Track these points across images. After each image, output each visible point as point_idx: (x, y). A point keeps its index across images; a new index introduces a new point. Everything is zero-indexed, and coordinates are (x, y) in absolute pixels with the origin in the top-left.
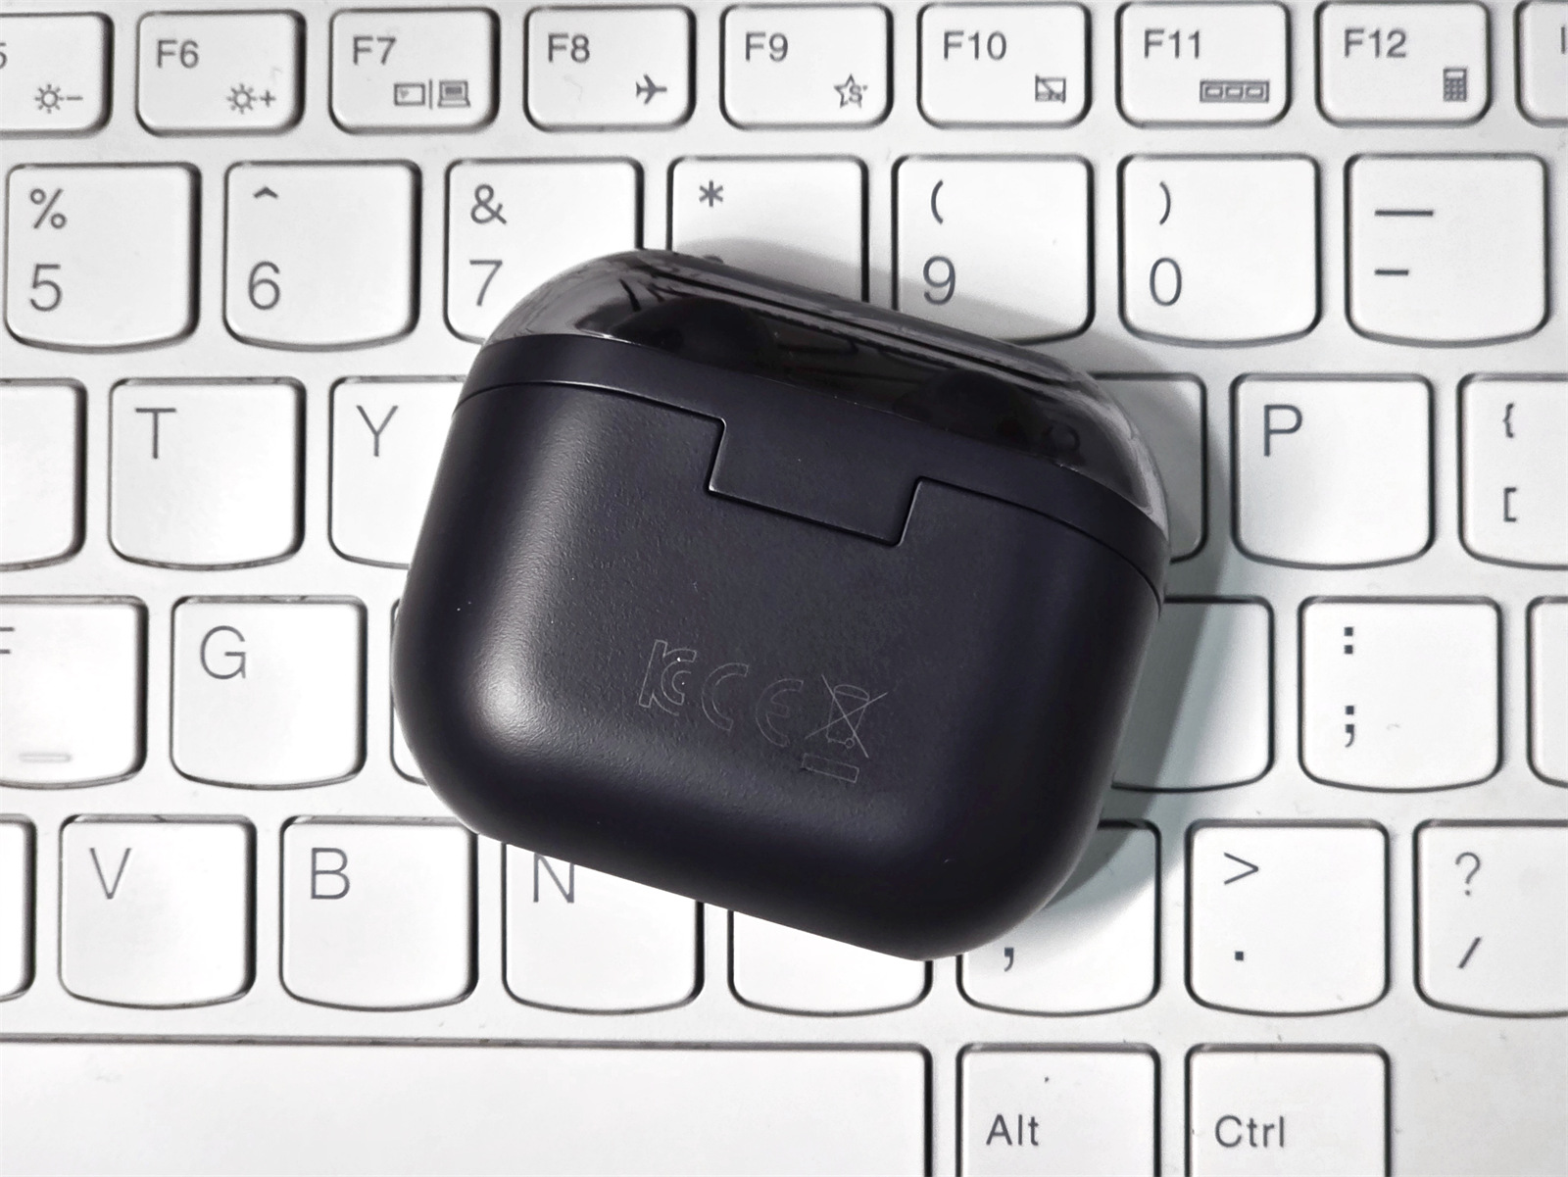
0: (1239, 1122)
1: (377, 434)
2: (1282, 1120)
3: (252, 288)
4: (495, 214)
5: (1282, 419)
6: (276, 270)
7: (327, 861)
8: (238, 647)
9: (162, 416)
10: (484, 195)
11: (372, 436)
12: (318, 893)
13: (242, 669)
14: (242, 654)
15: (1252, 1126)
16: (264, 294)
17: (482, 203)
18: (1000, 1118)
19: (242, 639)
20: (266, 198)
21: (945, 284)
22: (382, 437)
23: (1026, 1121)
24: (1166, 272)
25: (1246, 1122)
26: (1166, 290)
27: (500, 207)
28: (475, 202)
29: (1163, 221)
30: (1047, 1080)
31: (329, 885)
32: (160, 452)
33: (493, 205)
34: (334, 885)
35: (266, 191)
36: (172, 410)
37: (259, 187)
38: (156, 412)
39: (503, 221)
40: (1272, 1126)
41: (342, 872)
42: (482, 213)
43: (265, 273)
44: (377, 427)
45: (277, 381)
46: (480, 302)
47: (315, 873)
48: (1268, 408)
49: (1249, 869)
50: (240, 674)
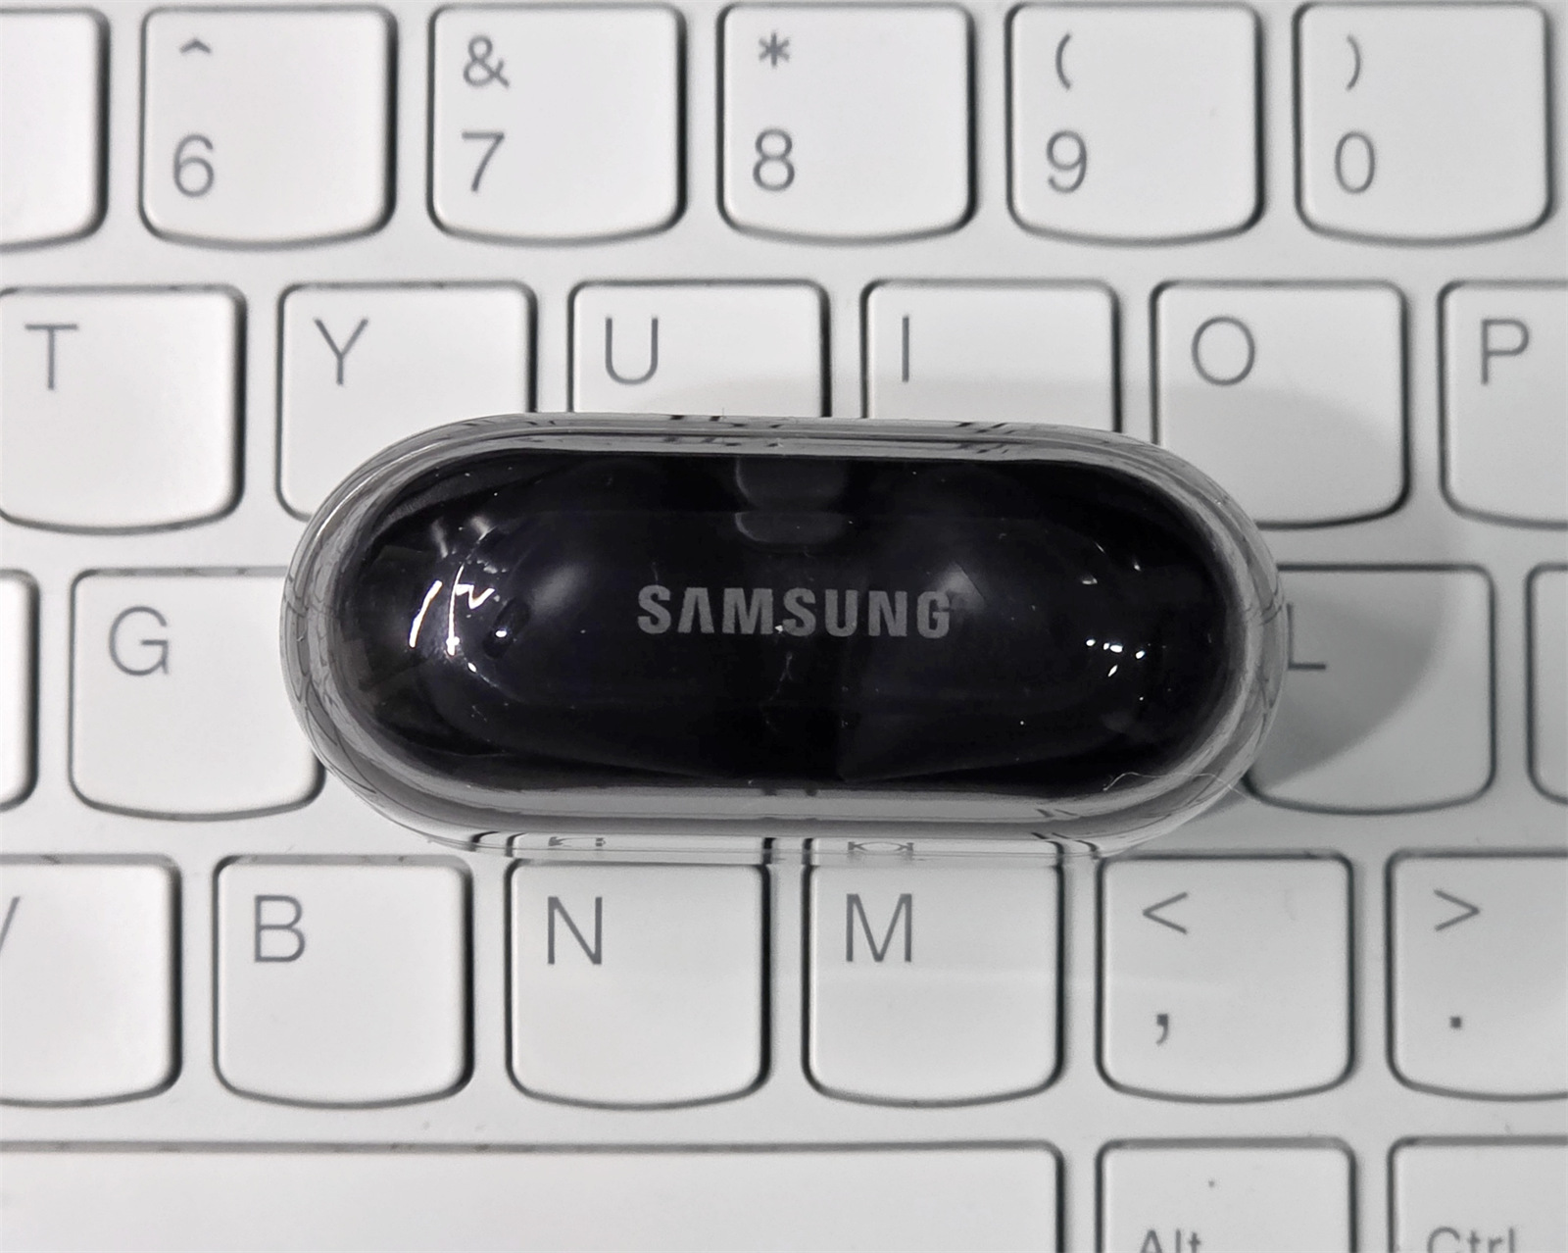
0: (1457, 1236)
1: (341, 356)
2: (1512, 1233)
3: (178, 168)
4: (495, 74)
5: (1505, 337)
6: (208, 144)
7: (275, 913)
8: (159, 633)
9: (60, 335)
10: (480, 49)
11: (333, 359)
12: (265, 953)
13: (163, 663)
14: (163, 643)
15: (1474, 1240)
16: (194, 177)
17: (475, 59)
18: (1152, 1235)
19: (163, 622)
20: (197, 54)
21: (1073, 166)
22: (348, 361)
23: (1186, 1237)
24: (1355, 152)
25: (1466, 1235)
26: (1356, 172)
27: (501, 65)
28: (467, 58)
29: (1352, 84)
30: (1212, 1184)
31: (279, 943)
32: (59, 380)
33: (493, 62)
34: (284, 943)
35: (196, 44)
36: (73, 327)
37: (187, 38)
38: (51, 329)
39: (505, 83)
40: (1499, 1241)
41: (297, 926)
42: (478, 73)
43: (196, 149)
44: (341, 346)
45: (209, 288)
46: (475, 185)
47: (260, 928)
48: (1487, 324)
49: (1464, 911)
50: (160, 669)
